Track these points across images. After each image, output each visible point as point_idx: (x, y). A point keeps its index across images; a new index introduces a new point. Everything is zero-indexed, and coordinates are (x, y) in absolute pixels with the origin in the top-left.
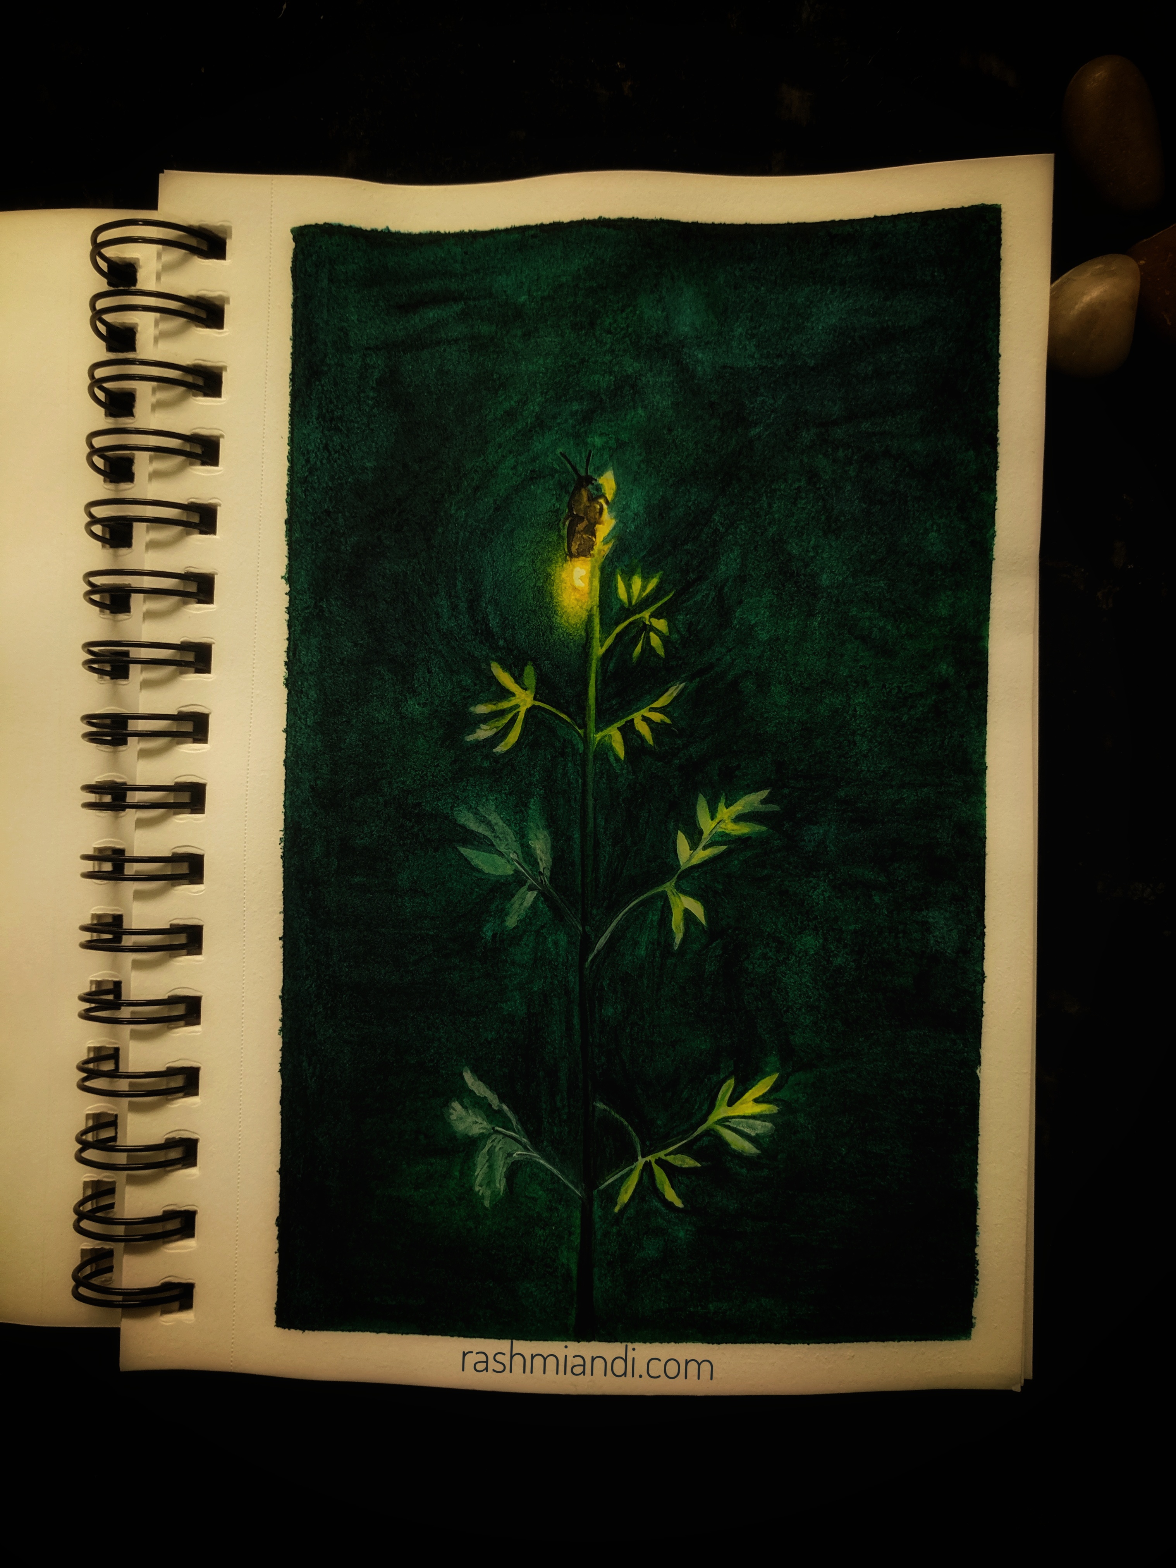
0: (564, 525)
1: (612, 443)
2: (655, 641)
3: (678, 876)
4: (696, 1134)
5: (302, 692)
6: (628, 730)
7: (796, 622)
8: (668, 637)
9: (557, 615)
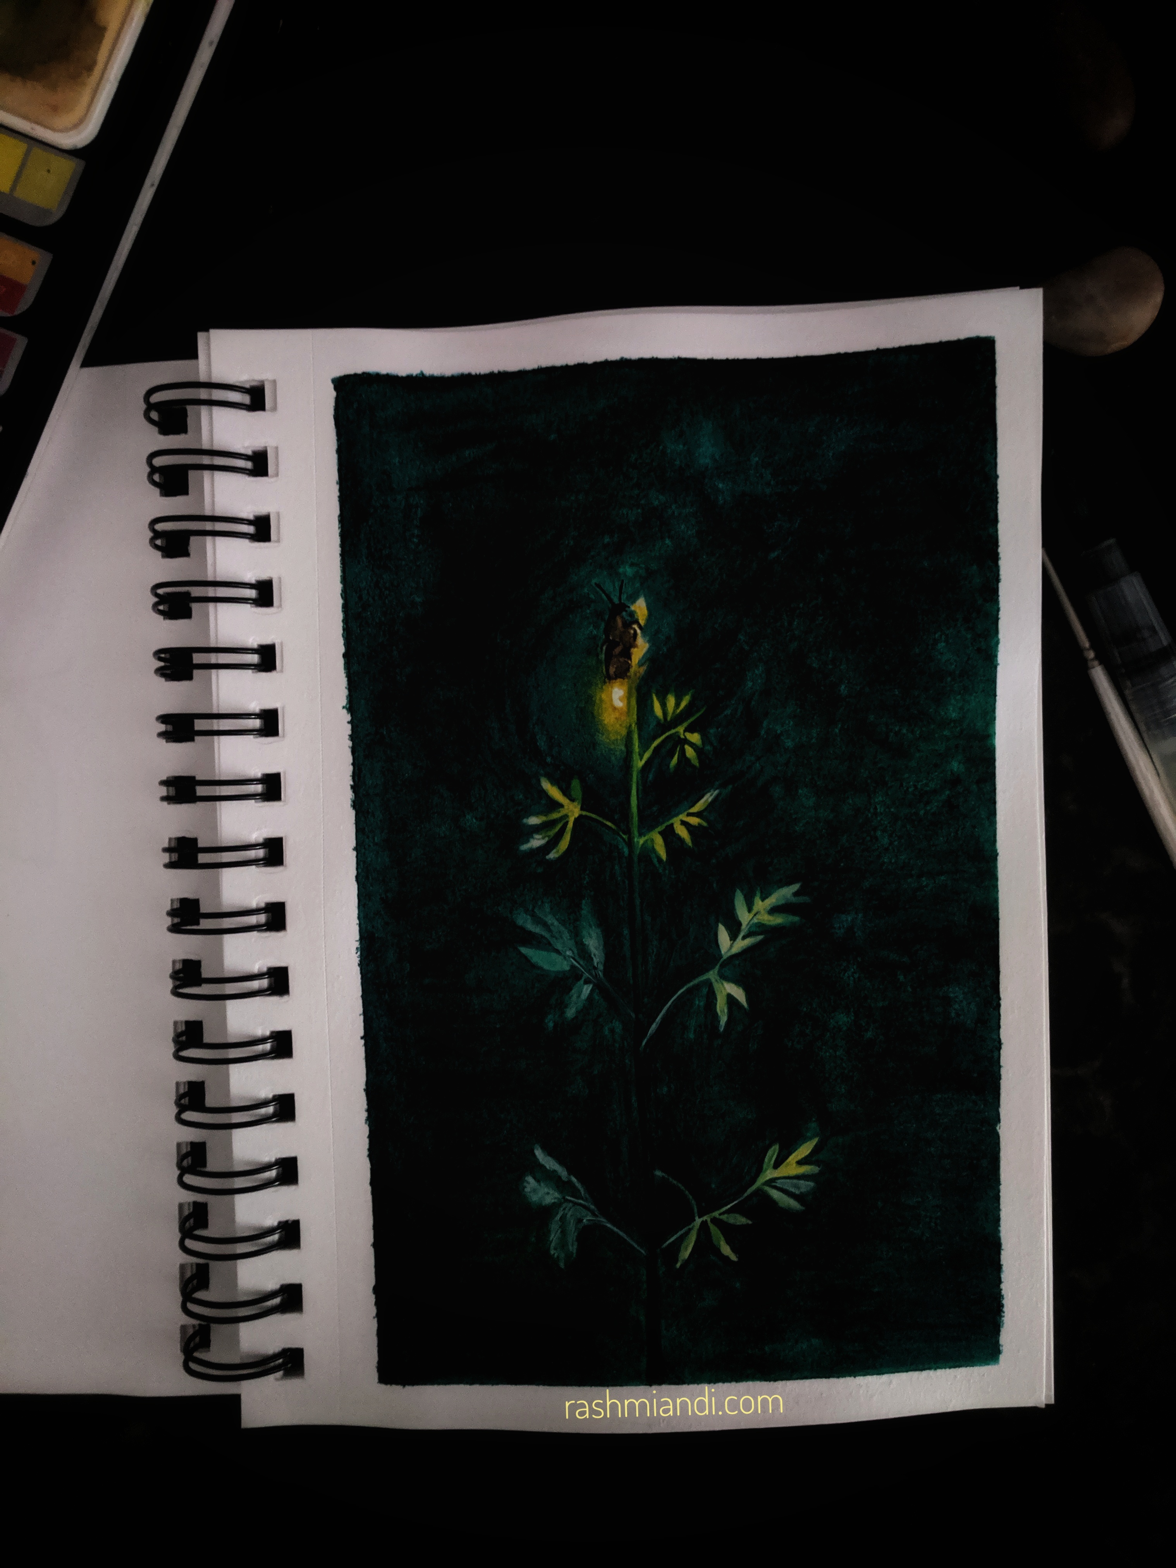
0: (602, 649)
1: (642, 572)
2: (690, 752)
3: (720, 966)
4: (746, 1195)
5: (368, 812)
6: (669, 835)
7: (818, 730)
8: (702, 748)
9: (599, 732)
